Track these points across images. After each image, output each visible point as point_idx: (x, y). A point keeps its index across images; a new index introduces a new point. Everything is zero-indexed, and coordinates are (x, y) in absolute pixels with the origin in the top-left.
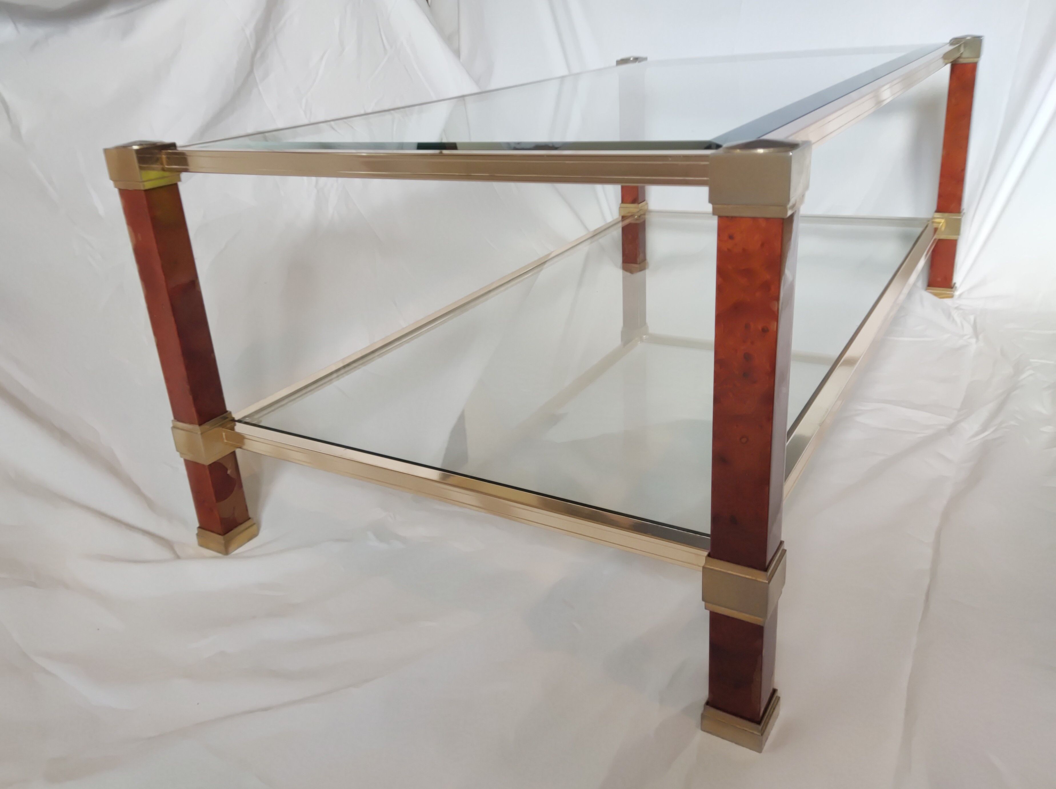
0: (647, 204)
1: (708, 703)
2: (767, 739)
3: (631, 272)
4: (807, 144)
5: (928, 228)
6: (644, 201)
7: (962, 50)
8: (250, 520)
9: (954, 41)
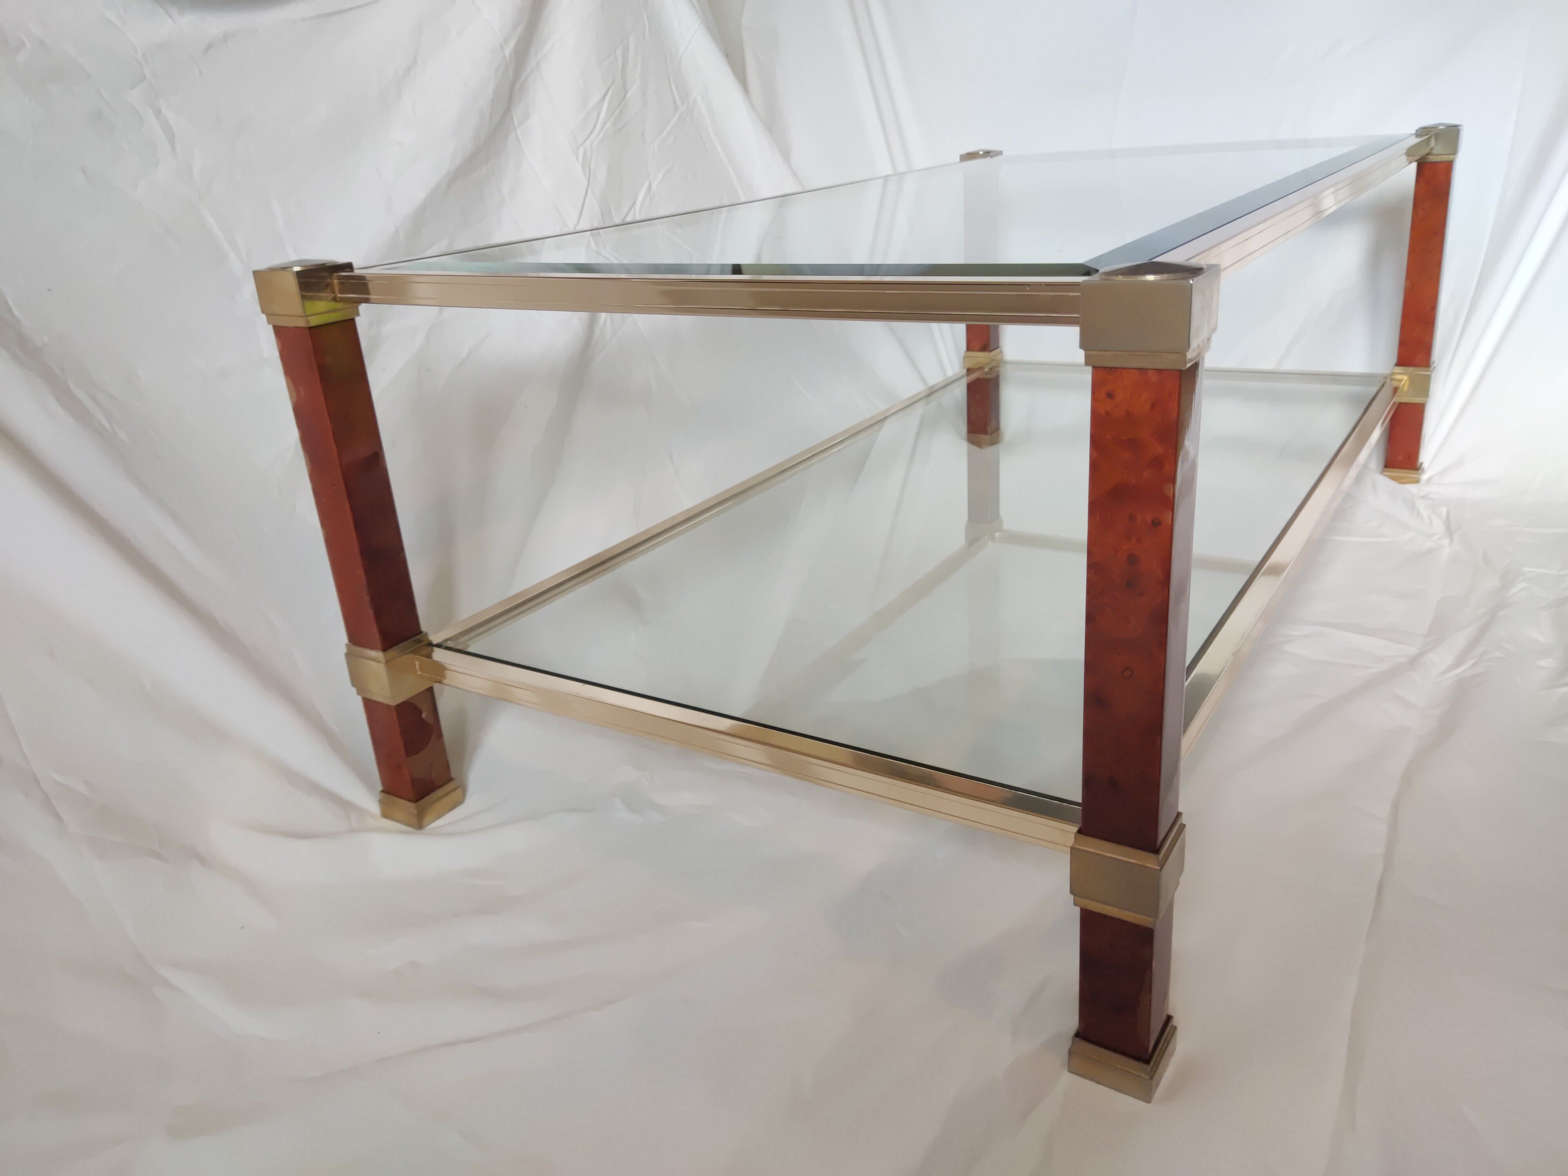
0: (1002, 352)
1: (1077, 1035)
2: (1158, 1084)
3: (979, 445)
4: (1216, 269)
5: (1385, 388)
6: (998, 348)
7: (1433, 143)
8: (453, 781)
9: (1422, 132)
